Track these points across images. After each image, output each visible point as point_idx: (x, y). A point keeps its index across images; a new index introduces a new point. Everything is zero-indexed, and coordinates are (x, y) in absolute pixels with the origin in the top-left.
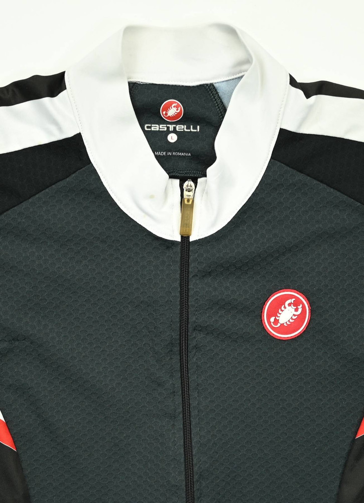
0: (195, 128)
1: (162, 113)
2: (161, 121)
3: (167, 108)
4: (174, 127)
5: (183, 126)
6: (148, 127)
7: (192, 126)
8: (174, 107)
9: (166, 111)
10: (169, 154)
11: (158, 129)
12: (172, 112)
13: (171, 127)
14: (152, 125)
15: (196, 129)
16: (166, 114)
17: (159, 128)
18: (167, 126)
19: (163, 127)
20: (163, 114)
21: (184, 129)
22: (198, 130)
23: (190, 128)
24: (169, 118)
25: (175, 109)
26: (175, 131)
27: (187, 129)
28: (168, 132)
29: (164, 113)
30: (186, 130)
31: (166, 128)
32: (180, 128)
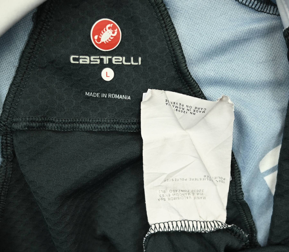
0: (136, 60)
1: (94, 38)
2: (92, 51)
3: (99, 31)
4: (109, 59)
5: (121, 58)
6: (74, 59)
7: (132, 58)
8: (109, 28)
9: (99, 35)
10: (104, 95)
11: (88, 62)
12: (107, 36)
13: (106, 59)
14: (81, 57)
15: (138, 61)
16: (99, 40)
17: (90, 61)
18: (100, 58)
19: (95, 60)
20: (94, 40)
21: (122, 62)
22: (140, 63)
23: (130, 61)
24: (103, 45)
25: (110, 31)
26: (110, 65)
27: (126, 61)
28: (102, 66)
29: (96, 37)
30: (125, 63)
31: (99, 60)
32: (117, 60)
